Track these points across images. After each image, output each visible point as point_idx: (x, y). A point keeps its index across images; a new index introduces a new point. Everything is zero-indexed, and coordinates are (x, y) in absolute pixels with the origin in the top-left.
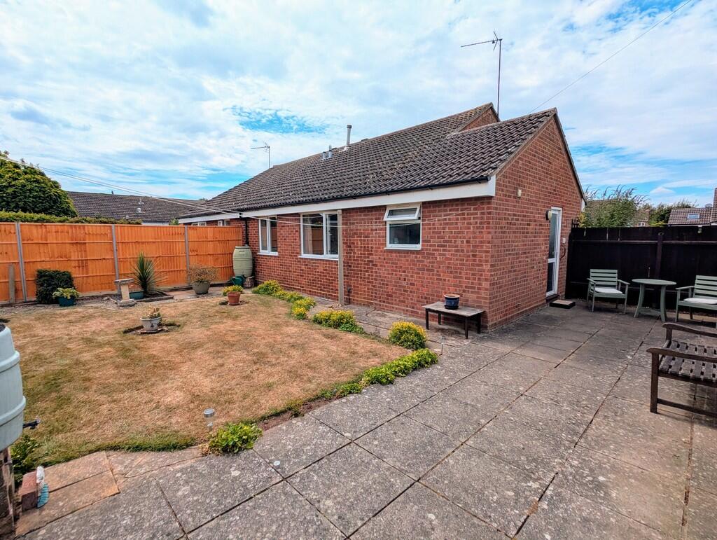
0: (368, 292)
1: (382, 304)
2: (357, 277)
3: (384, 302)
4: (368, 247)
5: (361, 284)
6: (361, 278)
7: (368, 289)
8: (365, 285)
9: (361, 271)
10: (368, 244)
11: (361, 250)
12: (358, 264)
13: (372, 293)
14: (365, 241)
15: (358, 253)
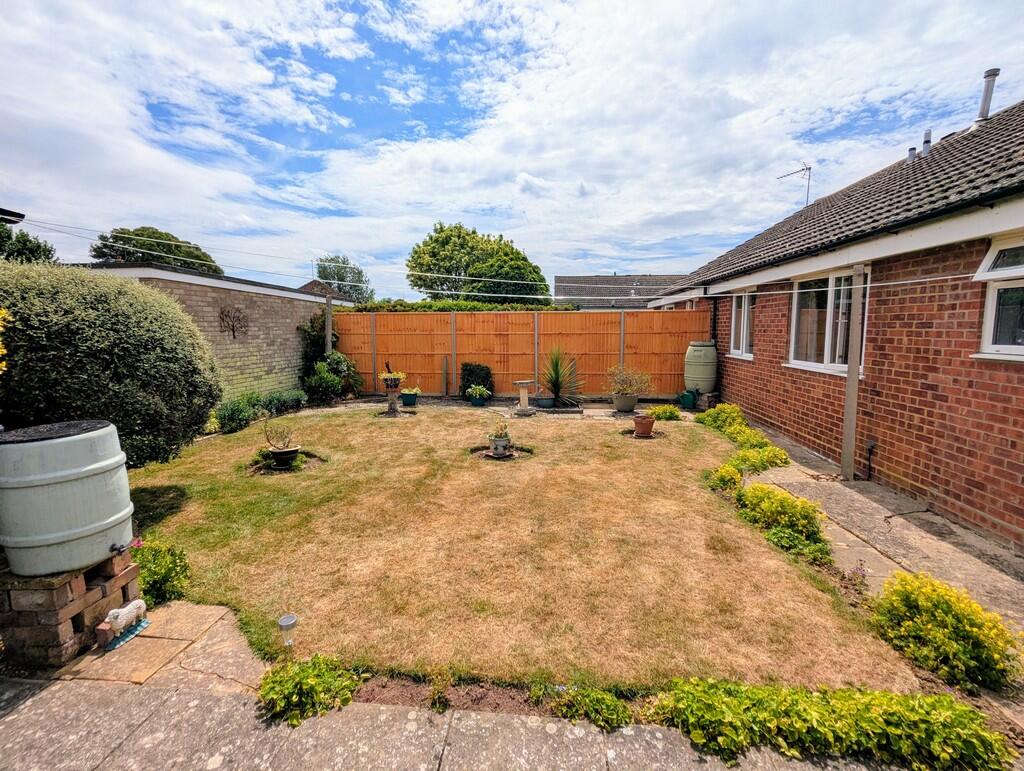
0: (917, 462)
1: (950, 499)
2: (893, 421)
3: (957, 497)
4: (926, 351)
5: (900, 440)
6: (902, 424)
7: (917, 454)
8: (911, 443)
9: (903, 407)
10: (928, 342)
11: (906, 358)
12: (898, 390)
13: (927, 466)
14: (919, 334)
15: (899, 364)
